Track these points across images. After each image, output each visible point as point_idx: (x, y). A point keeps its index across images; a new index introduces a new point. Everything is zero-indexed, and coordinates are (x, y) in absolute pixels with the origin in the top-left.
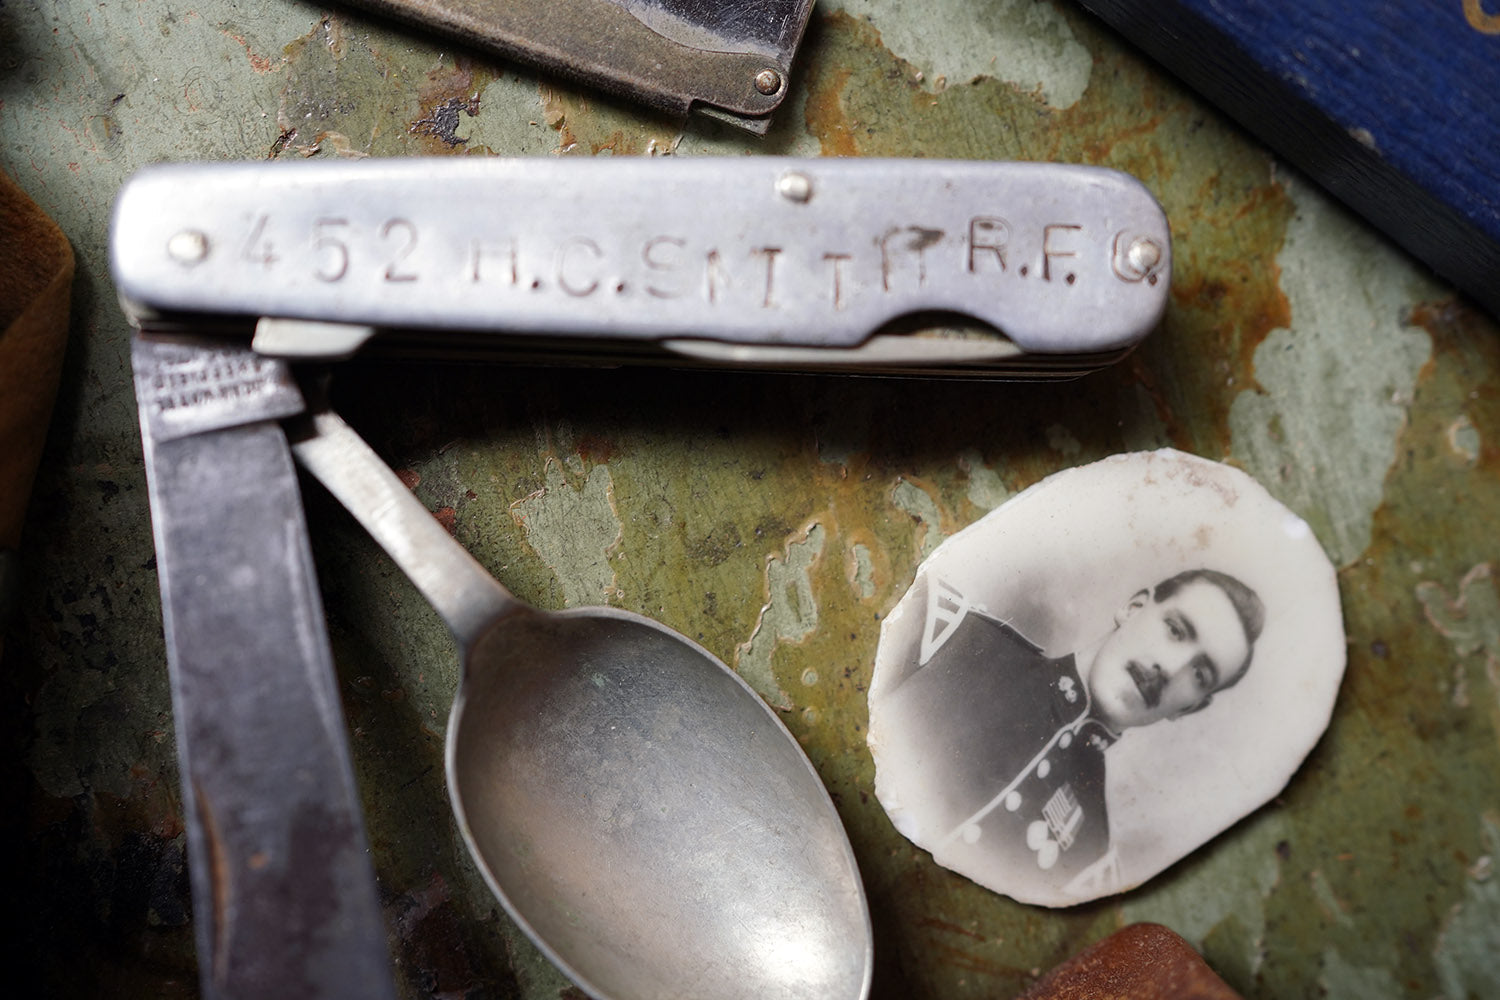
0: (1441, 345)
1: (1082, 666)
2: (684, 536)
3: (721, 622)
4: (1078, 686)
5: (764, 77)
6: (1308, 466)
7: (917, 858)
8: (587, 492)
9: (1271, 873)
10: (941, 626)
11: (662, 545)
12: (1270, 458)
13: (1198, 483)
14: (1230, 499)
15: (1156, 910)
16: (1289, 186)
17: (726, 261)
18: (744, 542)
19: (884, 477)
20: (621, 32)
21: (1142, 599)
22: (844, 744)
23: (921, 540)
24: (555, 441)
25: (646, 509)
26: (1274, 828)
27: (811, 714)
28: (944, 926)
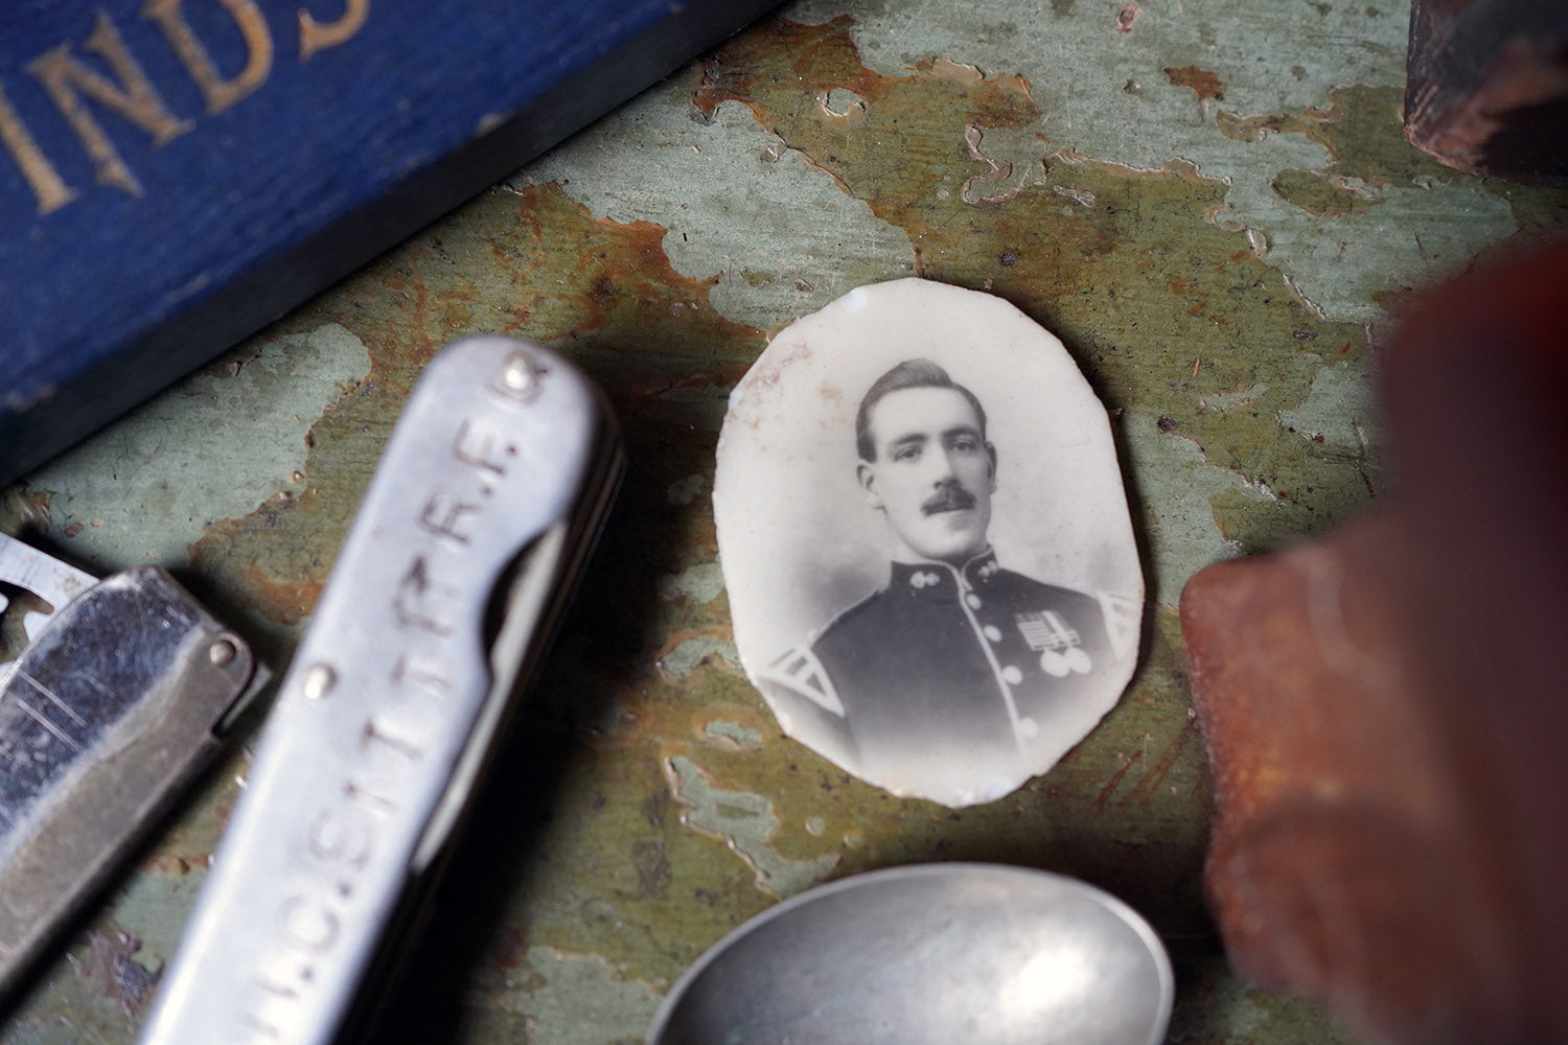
0: (740, 93)
1: (907, 558)
2: (630, 897)
3: (726, 893)
4: (926, 569)
5: (216, 654)
6: (805, 261)
7: (1034, 788)
8: (548, 975)
9: (1185, 446)
10: (814, 682)
11: (630, 922)
12: (784, 295)
13: (776, 379)
14: (805, 352)
15: (1176, 573)
16: (531, 180)
17: (361, 778)
18: (659, 839)
19: (652, 677)
20: (116, 776)
21: (866, 474)
22: (895, 818)
23: (727, 667)
24: (487, 989)
25: (589, 925)
26: (1141, 426)
27: (852, 839)
28: (1111, 787)
